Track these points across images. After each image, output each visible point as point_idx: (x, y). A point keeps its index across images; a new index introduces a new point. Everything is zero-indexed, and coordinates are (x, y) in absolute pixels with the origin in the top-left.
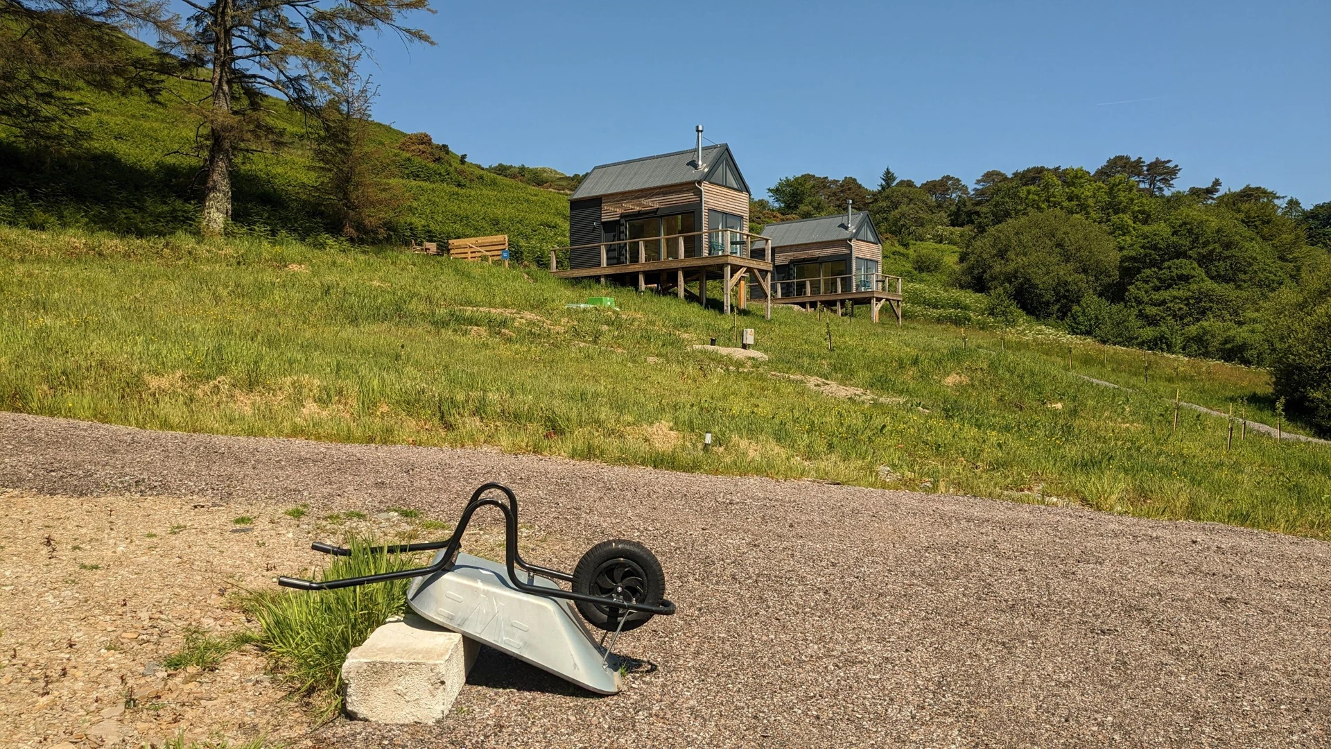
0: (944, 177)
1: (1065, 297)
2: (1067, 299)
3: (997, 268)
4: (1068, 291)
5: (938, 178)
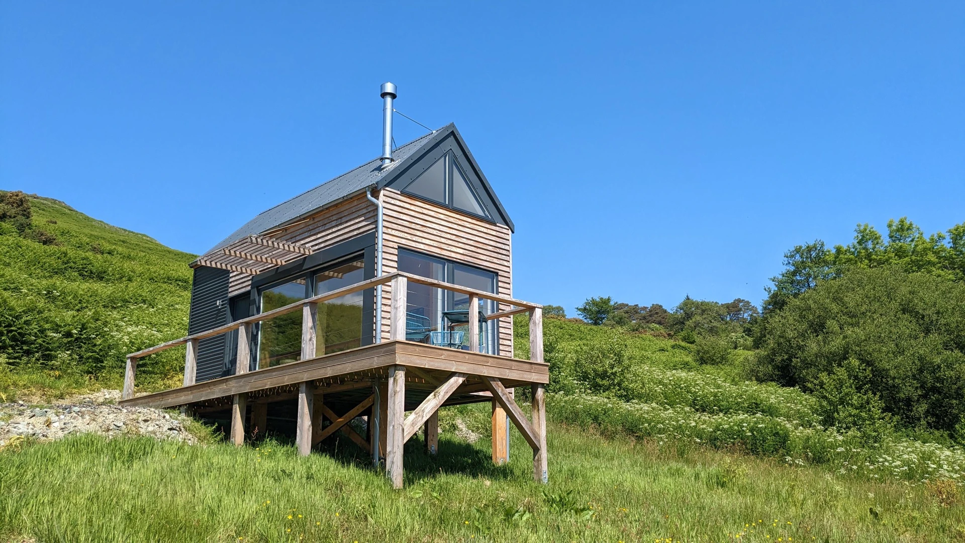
0: (735, 300)
1: (934, 390)
2: (940, 393)
3: (813, 346)
4: (938, 379)
5: (731, 301)
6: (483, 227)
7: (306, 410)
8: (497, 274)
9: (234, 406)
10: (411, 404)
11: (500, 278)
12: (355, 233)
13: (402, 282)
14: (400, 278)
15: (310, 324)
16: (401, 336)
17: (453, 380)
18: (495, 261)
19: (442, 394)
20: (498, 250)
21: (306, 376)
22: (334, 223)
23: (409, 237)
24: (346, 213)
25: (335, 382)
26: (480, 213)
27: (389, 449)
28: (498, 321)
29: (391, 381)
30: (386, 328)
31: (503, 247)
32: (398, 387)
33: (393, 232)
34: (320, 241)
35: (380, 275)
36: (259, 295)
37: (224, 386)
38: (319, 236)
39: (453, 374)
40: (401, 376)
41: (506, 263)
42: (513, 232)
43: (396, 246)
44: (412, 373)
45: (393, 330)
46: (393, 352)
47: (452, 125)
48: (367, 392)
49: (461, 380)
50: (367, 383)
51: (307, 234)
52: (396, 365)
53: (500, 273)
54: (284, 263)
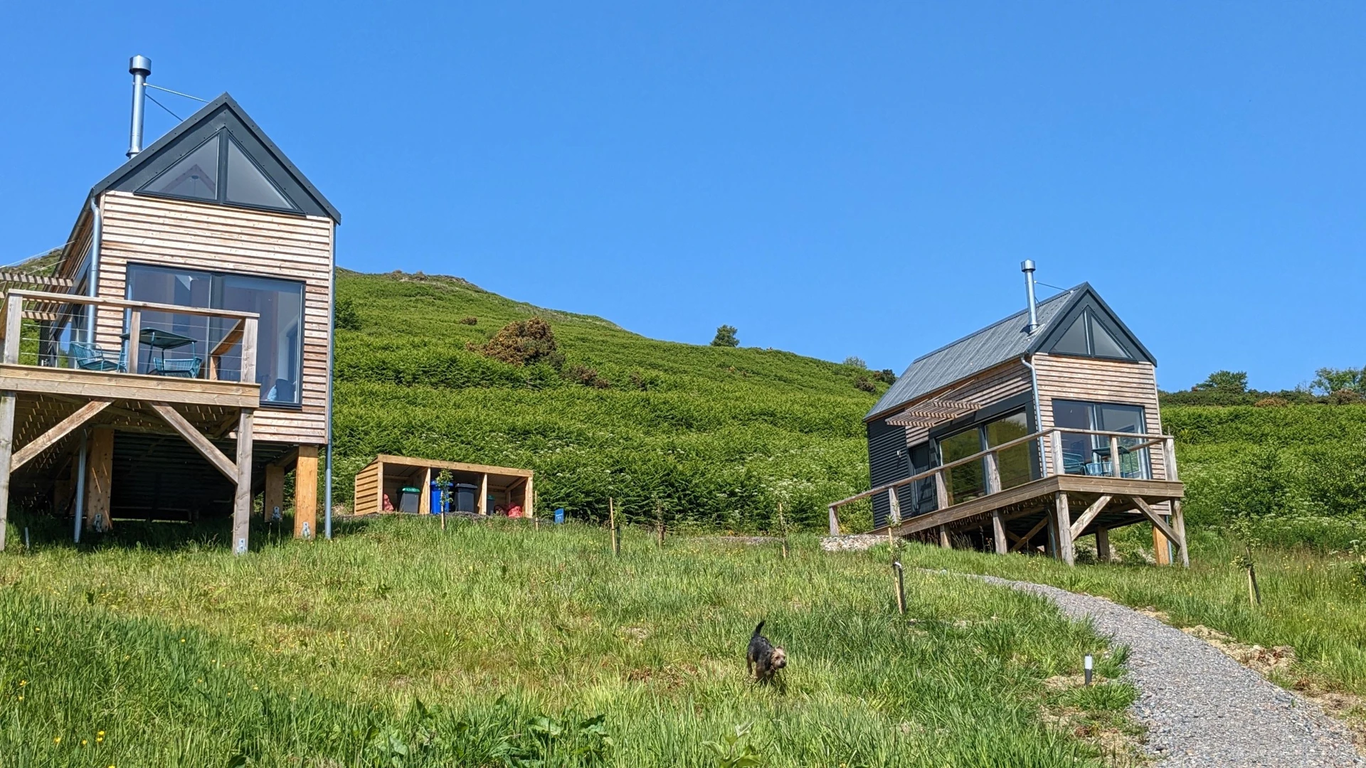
6: (1126, 368)
7: (1000, 529)
8: (1144, 407)
9: (941, 534)
10: (1073, 518)
11: (1147, 411)
12: (1015, 390)
13: (1057, 435)
14: (1055, 432)
15: (994, 467)
16: (1061, 471)
17: (1102, 498)
18: (1141, 395)
19: (1095, 508)
20: (1143, 386)
21: (997, 505)
22: (996, 382)
23: (1059, 389)
24: (1005, 374)
25: (1016, 510)
26: (1124, 355)
27: (1062, 545)
28: (1149, 449)
29: (1058, 501)
30: (1050, 465)
31: (1147, 381)
32: (1063, 506)
33: (1046, 388)
34: (986, 397)
35: (1041, 429)
36: (938, 444)
37: (930, 519)
38: (985, 392)
39: (1102, 494)
40: (1064, 497)
41: (1151, 396)
42: (1156, 366)
43: (1050, 398)
44: (1072, 496)
45: (1055, 467)
46: (1057, 483)
47: (1087, 284)
48: (1043, 514)
49: (1108, 498)
50: (1042, 507)
51: (973, 391)
52: (1060, 491)
53: (1146, 406)
54: (957, 417)
